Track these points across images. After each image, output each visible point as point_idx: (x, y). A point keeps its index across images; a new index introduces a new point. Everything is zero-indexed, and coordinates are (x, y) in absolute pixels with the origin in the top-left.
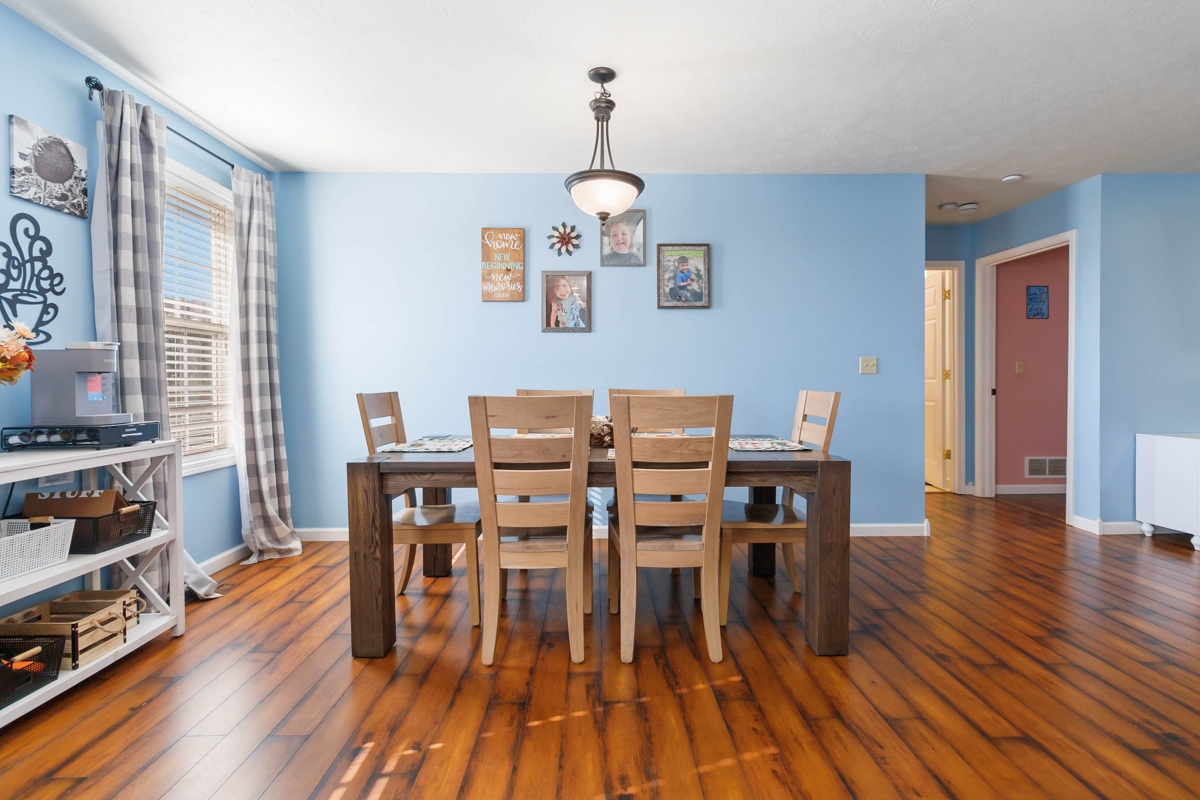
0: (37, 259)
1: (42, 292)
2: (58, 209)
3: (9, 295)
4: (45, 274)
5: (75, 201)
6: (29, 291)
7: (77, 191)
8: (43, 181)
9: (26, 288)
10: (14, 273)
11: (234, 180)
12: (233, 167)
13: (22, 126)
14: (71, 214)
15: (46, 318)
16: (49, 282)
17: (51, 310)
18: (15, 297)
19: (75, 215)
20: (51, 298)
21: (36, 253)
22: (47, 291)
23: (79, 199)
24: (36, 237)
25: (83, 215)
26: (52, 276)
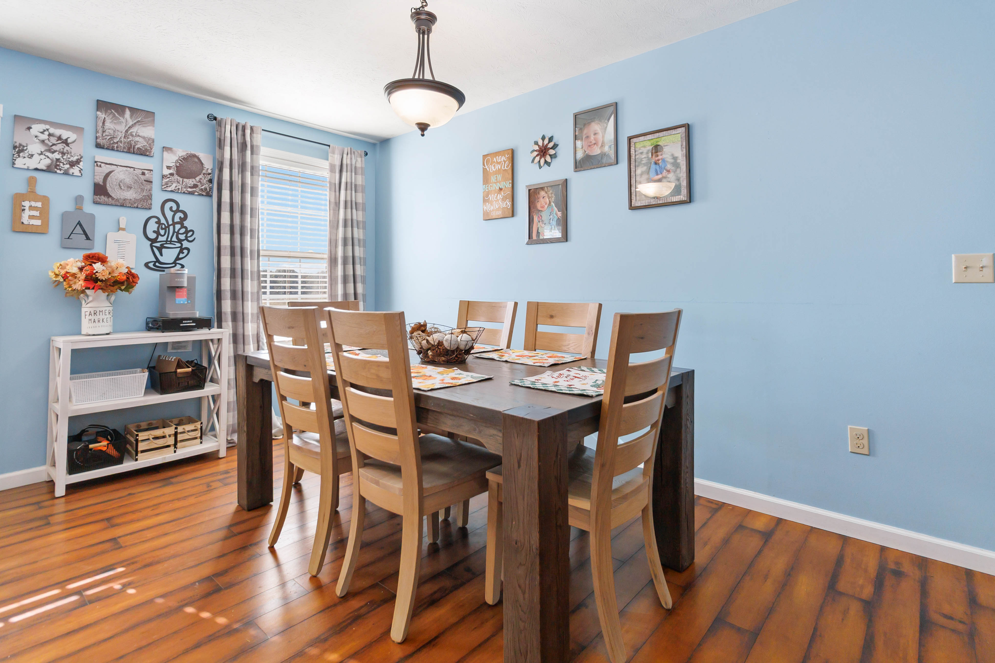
0: (177, 223)
1: (180, 241)
2: (191, 193)
3: (158, 245)
4: (183, 230)
5: (203, 187)
6: (171, 241)
7: (202, 180)
8: (181, 179)
9: (169, 239)
10: (162, 232)
11: (330, 155)
12: (329, 146)
13: (169, 151)
14: (200, 195)
15: (181, 256)
16: (185, 235)
17: (185, 252)
18: (162, 245)
19: (203, 195)
21: (177, 219)
22: (183, 240)
23: (207, 186)
24: (178, 210)
25: (209, 195)
26: (187, 232)
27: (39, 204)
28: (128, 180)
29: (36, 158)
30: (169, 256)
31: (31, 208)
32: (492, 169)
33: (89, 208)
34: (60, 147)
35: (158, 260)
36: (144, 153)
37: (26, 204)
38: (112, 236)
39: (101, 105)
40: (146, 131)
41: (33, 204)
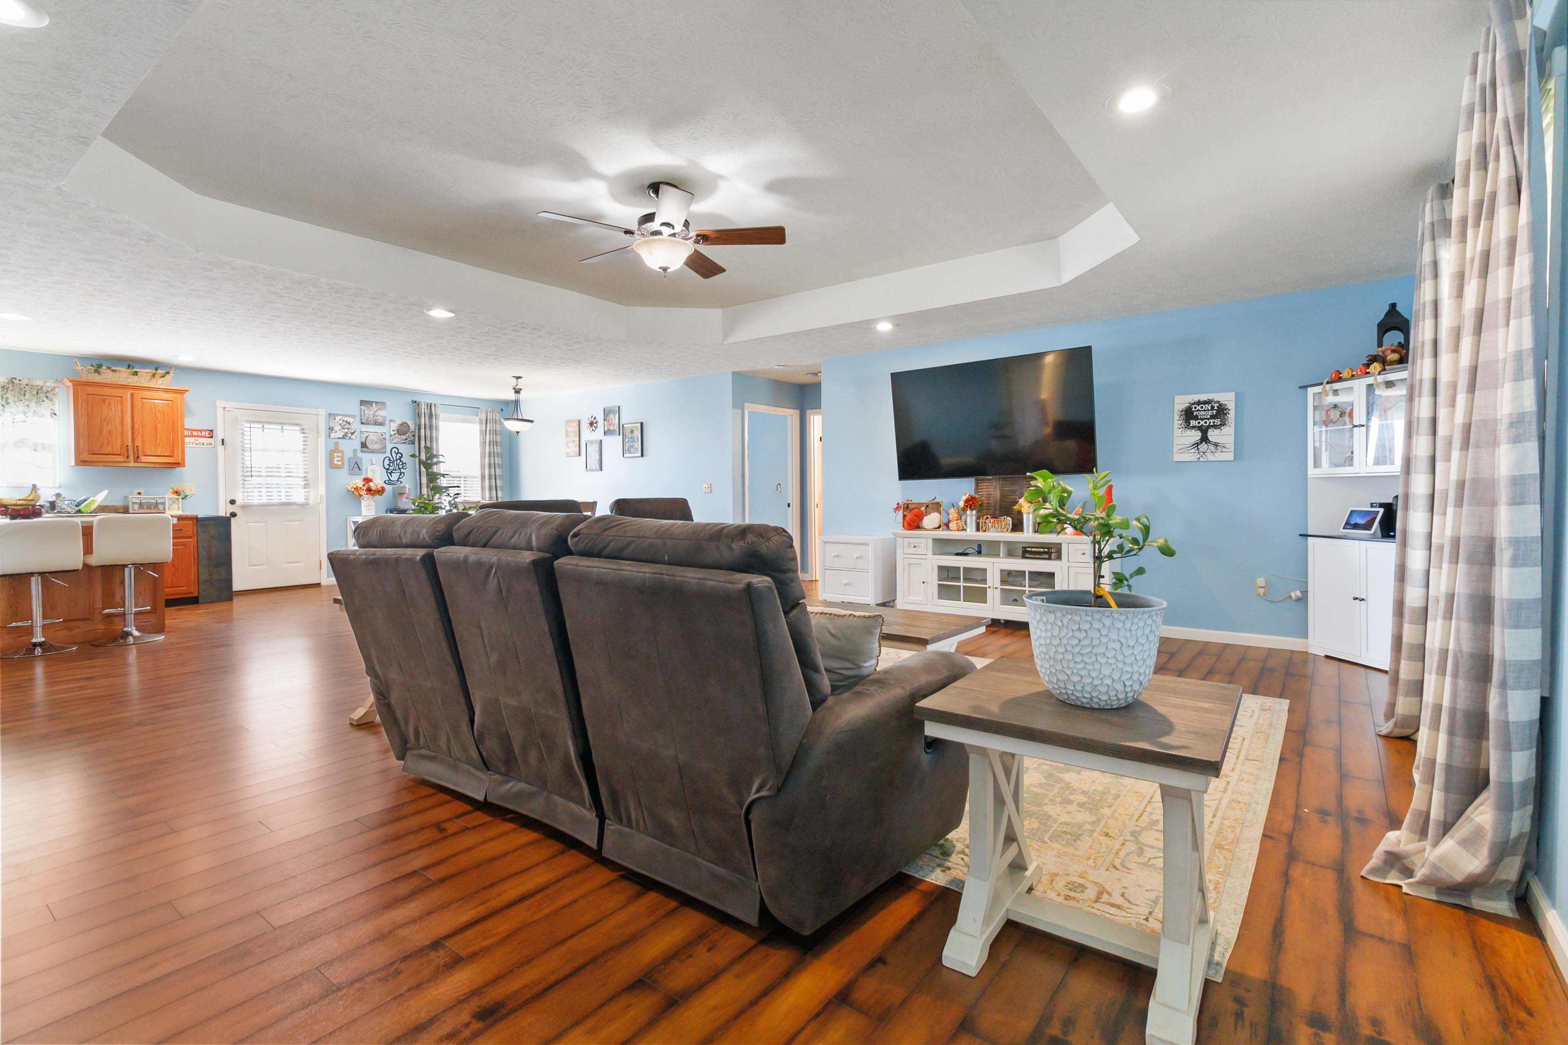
1: (400, 469)
2: (404, 443)
3: (390, 471)
4: (401, 463)
5: (411, 440)
7: (411, 436)
8: (399, 436)
9: (395, 468)
10: (391, 465)
11: (480, 413)
12: (480, 408)
13: (393, 422)
14: (409, 444)
15: (401, 477)
16: (402, 466)
17: (403, 474)
19: (411, 444)
20: (402, 470)
21: (398, 458)
22: (402, 468)
23: (412, 438)
24: (398, 453)
25: (413, 443)
26: (403, 464)
27: (340, 454)
28: (376, 439)
29: (338, 432)
30: (395, 477)
31: (337, 456)
32: (570, 429)
33: (360, 455)
34: (347, 426)
35: (390, 480)
36: (382, 424)
37: (335, 454)
38: (370, 468)
39: (362, 403)
40: (382, 413)
41: (338, 454)
